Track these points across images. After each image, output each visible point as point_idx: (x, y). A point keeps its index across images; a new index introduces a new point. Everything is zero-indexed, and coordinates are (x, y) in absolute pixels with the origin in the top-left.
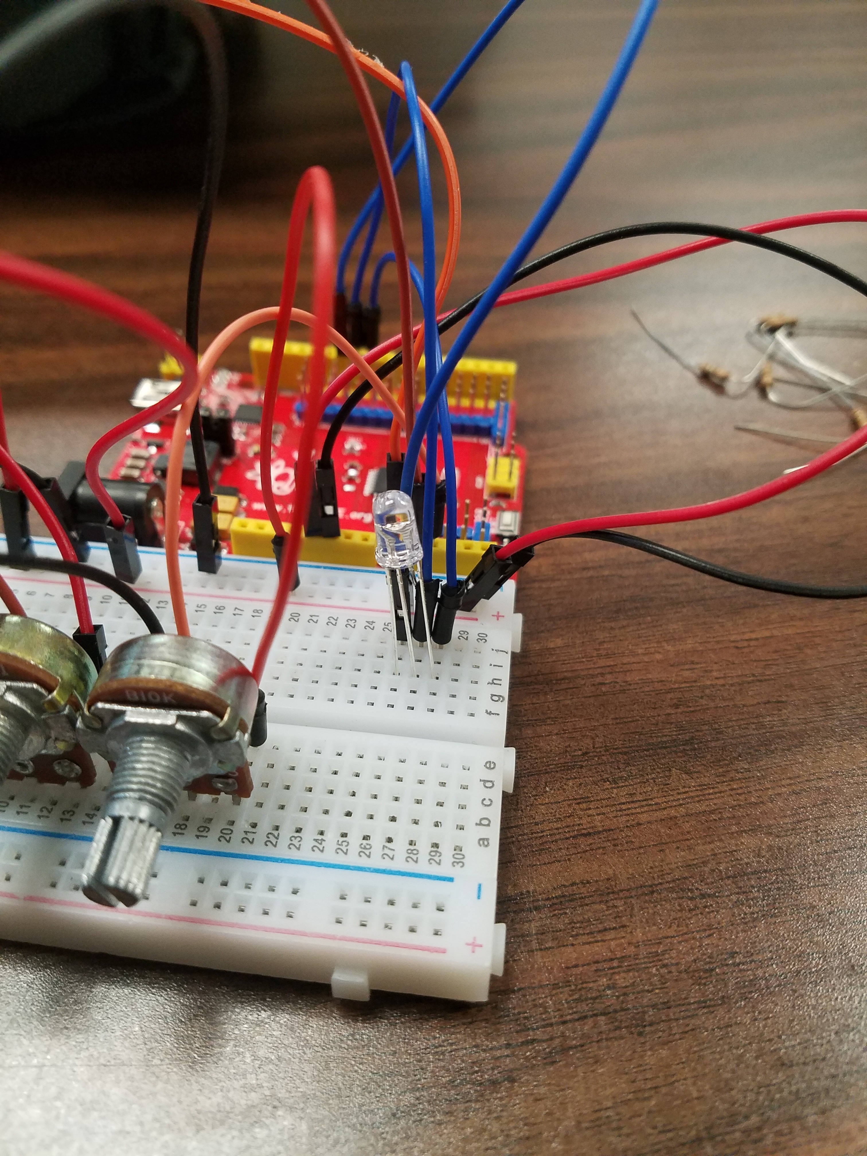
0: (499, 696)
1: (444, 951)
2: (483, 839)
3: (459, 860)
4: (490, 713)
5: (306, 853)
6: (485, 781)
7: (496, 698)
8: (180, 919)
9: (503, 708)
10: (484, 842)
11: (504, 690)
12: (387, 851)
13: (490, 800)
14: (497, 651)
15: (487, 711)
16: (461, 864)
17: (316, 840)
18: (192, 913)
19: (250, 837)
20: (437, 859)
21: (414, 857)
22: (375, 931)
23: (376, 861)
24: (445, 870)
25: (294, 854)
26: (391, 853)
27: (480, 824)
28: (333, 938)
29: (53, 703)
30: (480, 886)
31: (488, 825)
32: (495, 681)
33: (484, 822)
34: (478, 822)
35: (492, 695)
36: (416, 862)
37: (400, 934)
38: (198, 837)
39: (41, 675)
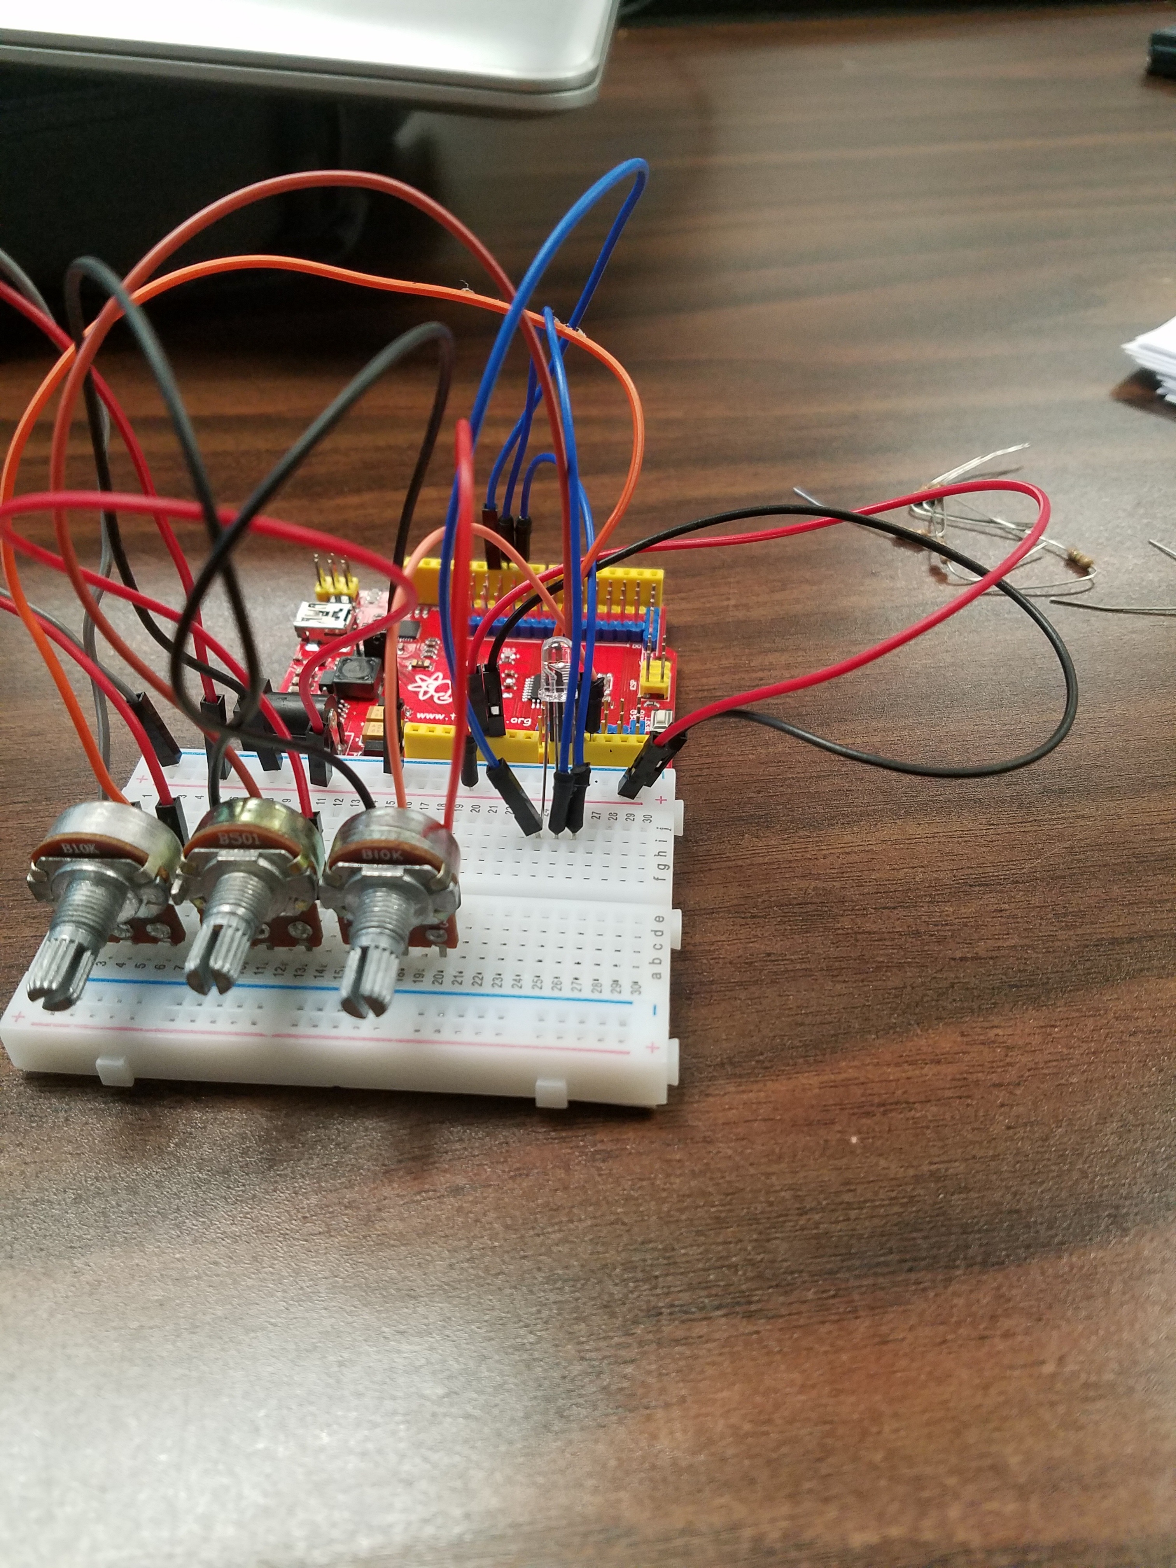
0: (665, 865)
1: (628, 1053)
2: (656, 974)
3: (636, 990)
4: (658, 879)
5: (507, 989)
6: (656, 931)
7: (662, 867)
8: (409, 1041)
9: (669, 875)
10: (657, 976)
11: (669, 860)
12: (575, 986)
13: (661, 944)
14: (661, 829)
15: (654, 878)
16: (638, 993)
17: (515, 980)
18: (417, 1036)
19: (459, 980)
20: (618, 989)
21: (599, 989)
22: (570, 1041)
23: (567, 992)
24: (626, 996)
25: (497, 991)
26: (579, 987)
27: (653, 963)
28: (537, 1047)
29: (297, 866)
30: (655, 1006)
31: (660, 963)
32: (661, 854)
33: (656, 961)
34: (651, 961)
35: (659, 865)
36: (601, 992)
37: (591, 1043)
38: (415, 982)
39: (288, 843)
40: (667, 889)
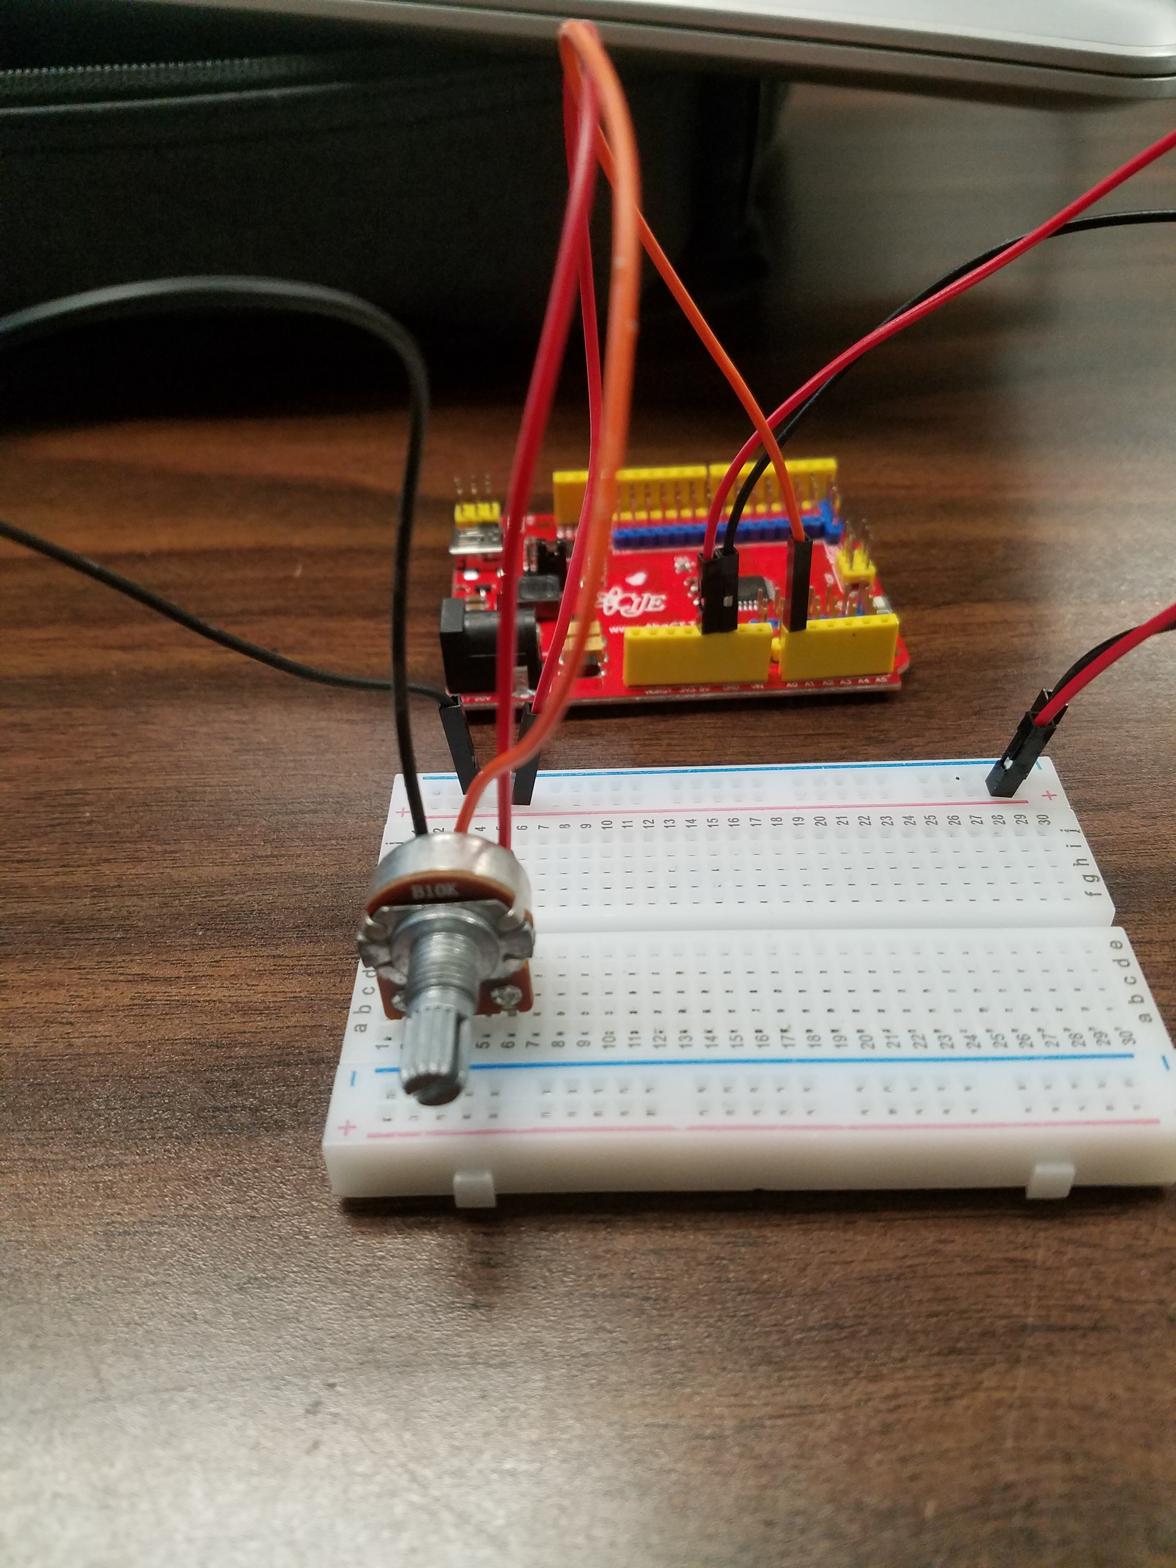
0: (1093, 876)
1: (1154, 1122)
2: (1142, 1016)
3: (1128, 1038)
4: (1091, 894)
5: (963, 1051)
6: (1119, 961)
7: (1091, 879)
8: (857, 1127)
9: (1101, 887)
10: (1144, 1018)
11: (1094, 869)
12: (1047, 1039)
13: (1132, 977)
14: (1066, 831)
15: (1086, 893)
16: (1131, 1042)
17: (967, 1037)
18: (866, 1120)
19: (894, 1041)
20: (1104, 1039)
21: (1079, 1041)
22: (1071, 1113)
23: (1041, 1050)
24: (1117, 1047)
25: (950, 1053)
26: (1053, 1041)
27: (1133, 1002)
28: (1036, 1125)
30: (1164, 1058)
31: (1141, 1002)
32: (1080, 862)
34: (1130, 999)
35: (1085, 876)
36: (1083, 1045)
37: (1099, 1113)
38: (836, 1046)
40: (1107, 907)
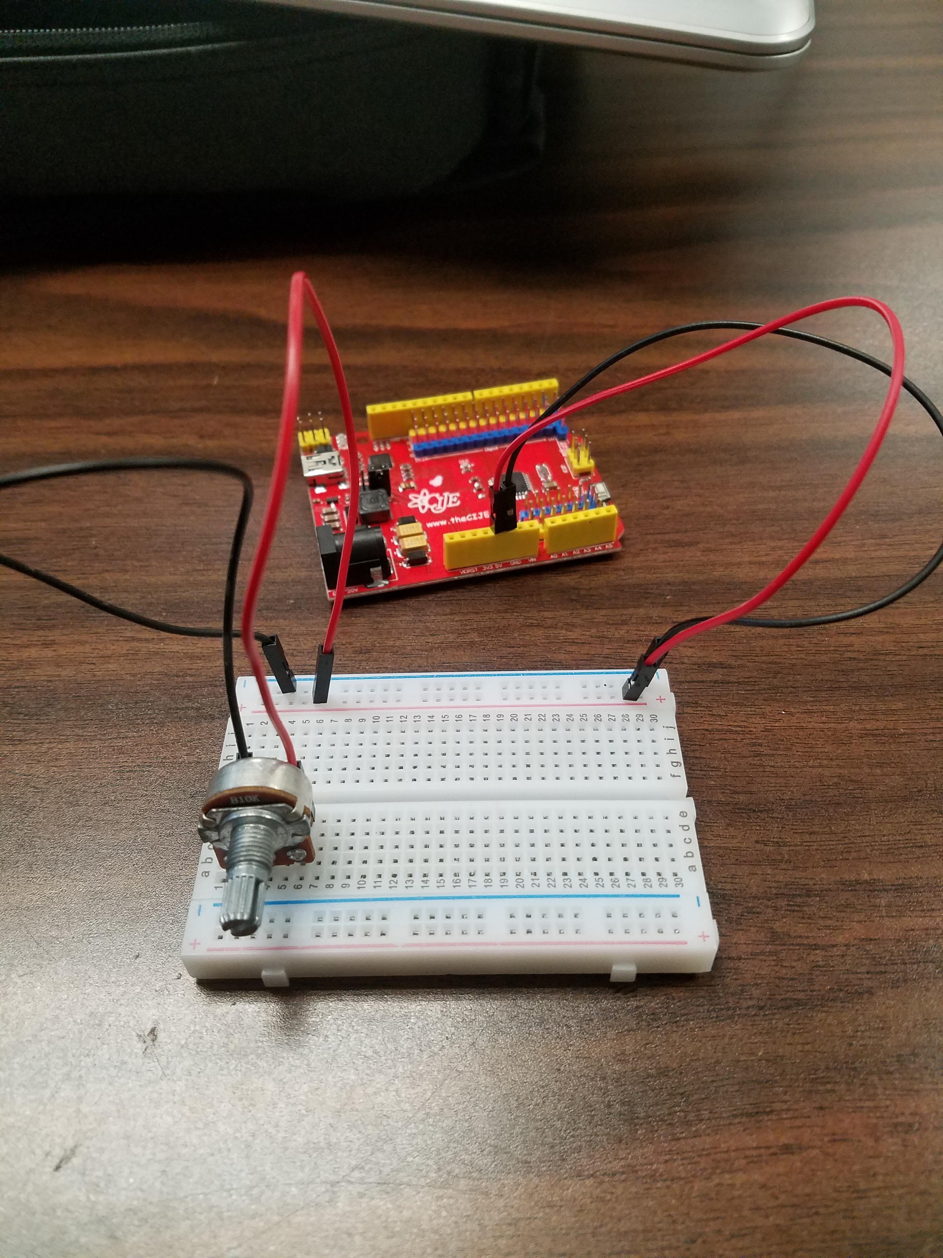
0: (677, 762)
1: (685, 943)
2: (692, 866)
3: (679, 883)
4: (674, 776)
5: (577, 890)
6: (683, 826)
7: (675, 764)
8: (507, 943)
9: (681, 771)
10: (692, 868)
11: (679, 757)
12: (630, 882)
13: (689, 838)
14: (667, 727)
15: (671, 775)
16: (681, 885)
17: (580, 880)
20: (664, 883)
21: (649, 884)
22: (636, 936)
23: (624, 889)
24: (672, 889)
25: (569, 891)
26: (633, 883)
27: (687, 856)
28: (612, 943)
30: (698, 897)
31: (692, 856)
32: (671, 751)
33: (688, 854)
34: (685, 854)
35: (672, 762)
36: (651, 887)
37: (653, 936)
38: (502, 887)
40: (682, 785)
